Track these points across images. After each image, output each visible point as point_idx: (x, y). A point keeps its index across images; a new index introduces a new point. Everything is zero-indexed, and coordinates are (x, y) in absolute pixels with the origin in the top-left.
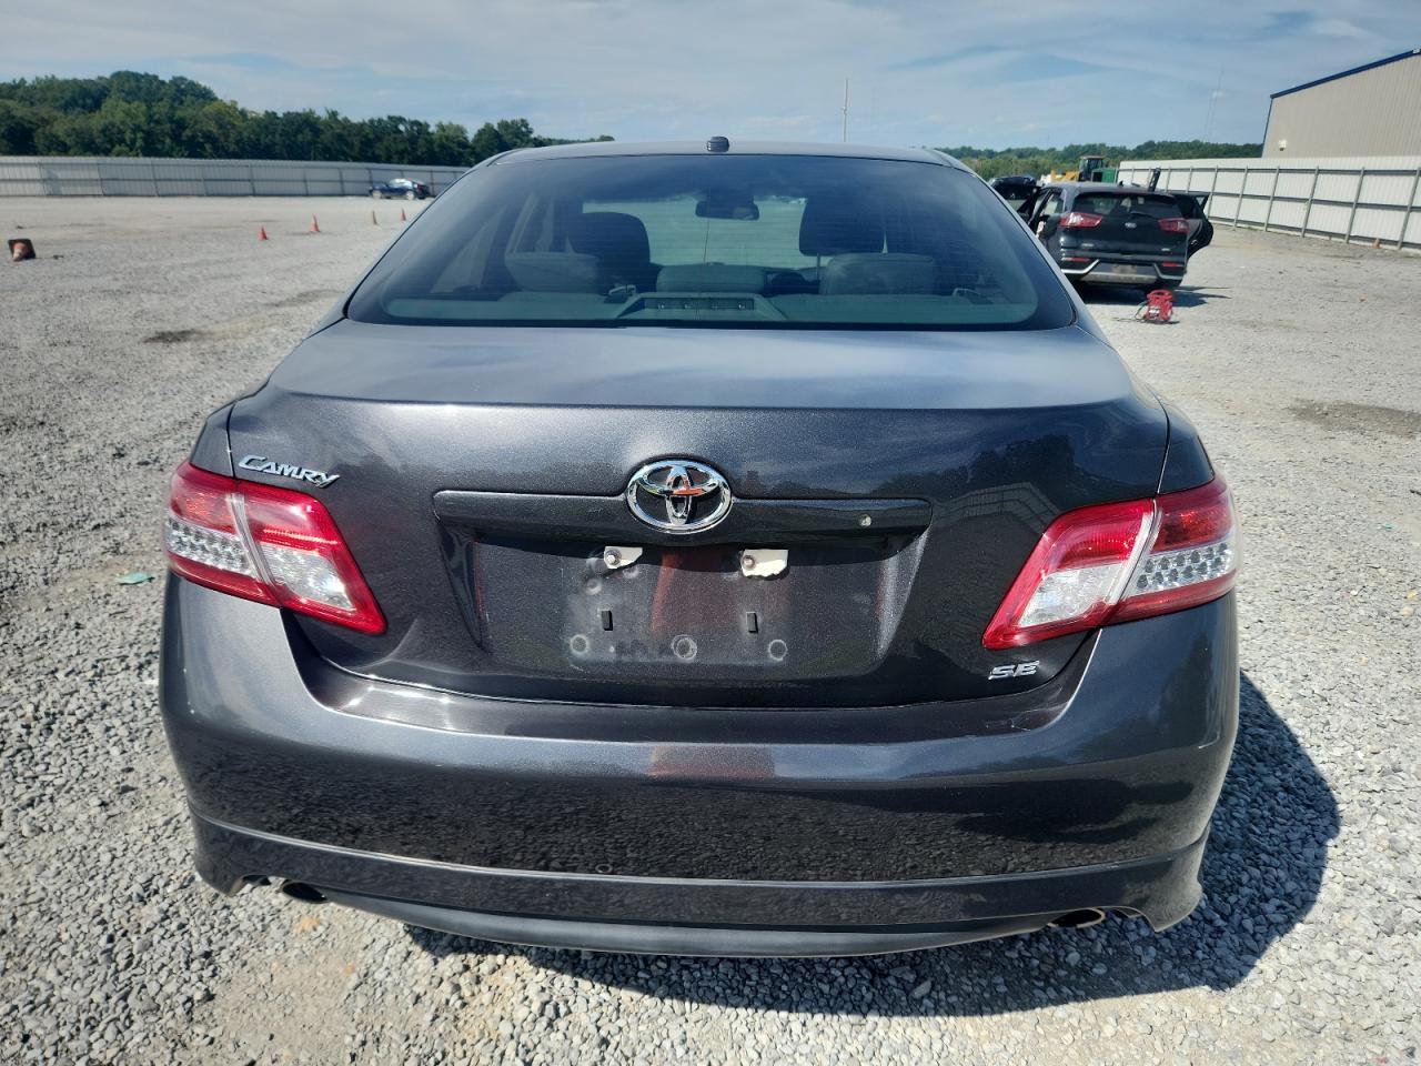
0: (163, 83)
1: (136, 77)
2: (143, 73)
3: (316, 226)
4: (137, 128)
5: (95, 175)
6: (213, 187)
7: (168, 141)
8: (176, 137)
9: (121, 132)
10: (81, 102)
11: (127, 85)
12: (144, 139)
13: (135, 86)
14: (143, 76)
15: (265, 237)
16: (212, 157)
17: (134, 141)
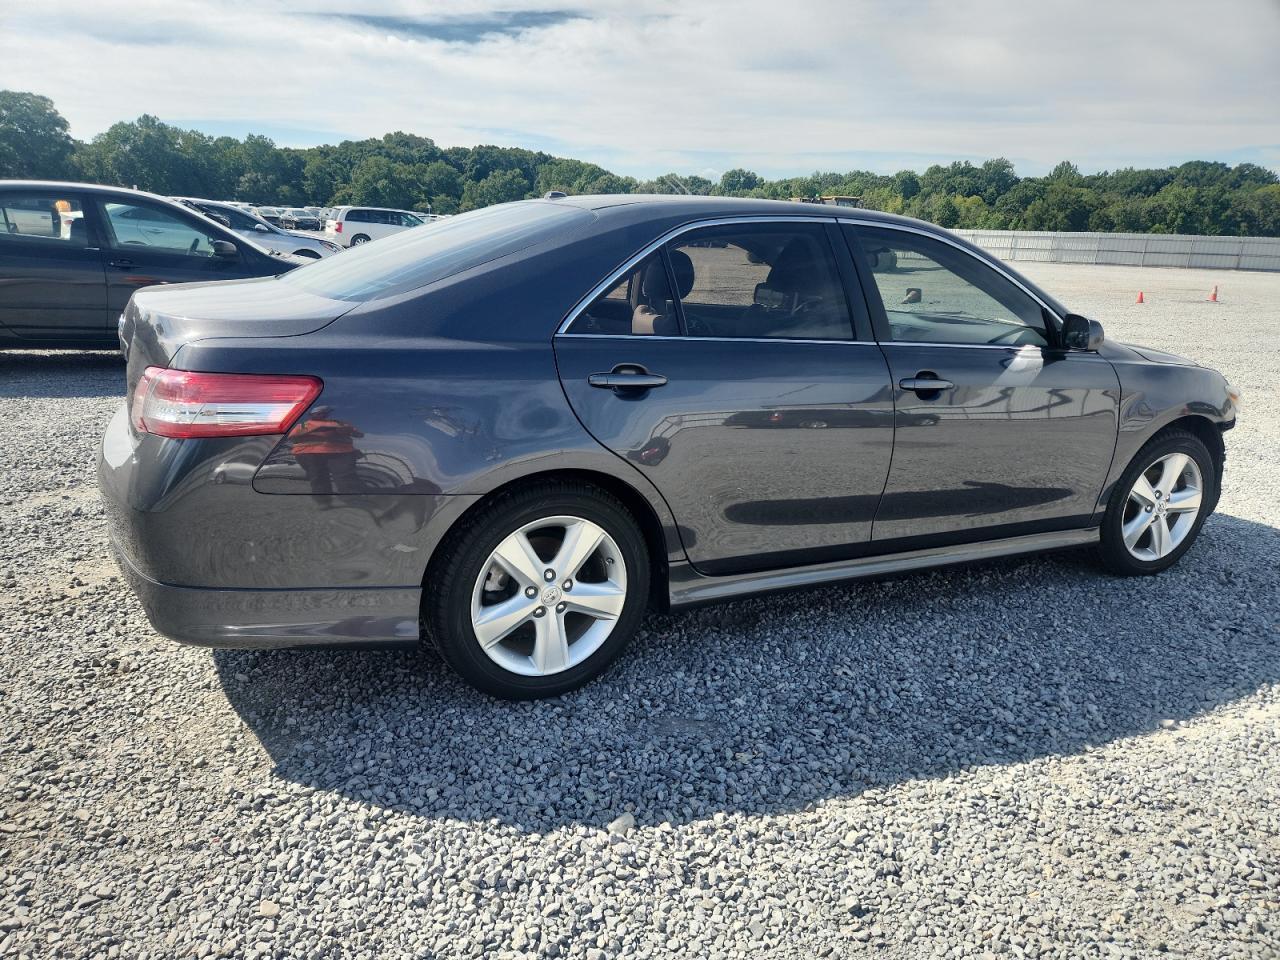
0: (1229, 170)
1: (1204, 166)
2: (1212, 162)
3: (1215, 296)
4: (1182, 209)
5: (1095, 247)
6: (1197, 260)
7: (1206, 219)
8: (1214, 217)
9: (1166, 212)
10: (1145, 188)
11: (1193, 173)
12: (1183, 218)
13: (1200, 173)
14: (1211, 165)
15: (1141, 301)
16: (1244, 234)
17: (1173, 221)
